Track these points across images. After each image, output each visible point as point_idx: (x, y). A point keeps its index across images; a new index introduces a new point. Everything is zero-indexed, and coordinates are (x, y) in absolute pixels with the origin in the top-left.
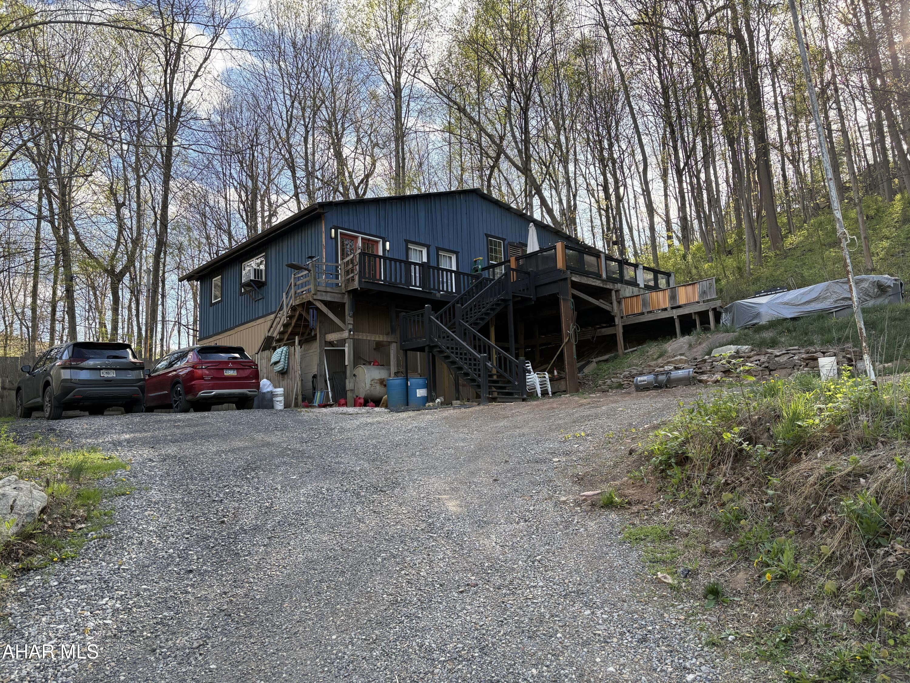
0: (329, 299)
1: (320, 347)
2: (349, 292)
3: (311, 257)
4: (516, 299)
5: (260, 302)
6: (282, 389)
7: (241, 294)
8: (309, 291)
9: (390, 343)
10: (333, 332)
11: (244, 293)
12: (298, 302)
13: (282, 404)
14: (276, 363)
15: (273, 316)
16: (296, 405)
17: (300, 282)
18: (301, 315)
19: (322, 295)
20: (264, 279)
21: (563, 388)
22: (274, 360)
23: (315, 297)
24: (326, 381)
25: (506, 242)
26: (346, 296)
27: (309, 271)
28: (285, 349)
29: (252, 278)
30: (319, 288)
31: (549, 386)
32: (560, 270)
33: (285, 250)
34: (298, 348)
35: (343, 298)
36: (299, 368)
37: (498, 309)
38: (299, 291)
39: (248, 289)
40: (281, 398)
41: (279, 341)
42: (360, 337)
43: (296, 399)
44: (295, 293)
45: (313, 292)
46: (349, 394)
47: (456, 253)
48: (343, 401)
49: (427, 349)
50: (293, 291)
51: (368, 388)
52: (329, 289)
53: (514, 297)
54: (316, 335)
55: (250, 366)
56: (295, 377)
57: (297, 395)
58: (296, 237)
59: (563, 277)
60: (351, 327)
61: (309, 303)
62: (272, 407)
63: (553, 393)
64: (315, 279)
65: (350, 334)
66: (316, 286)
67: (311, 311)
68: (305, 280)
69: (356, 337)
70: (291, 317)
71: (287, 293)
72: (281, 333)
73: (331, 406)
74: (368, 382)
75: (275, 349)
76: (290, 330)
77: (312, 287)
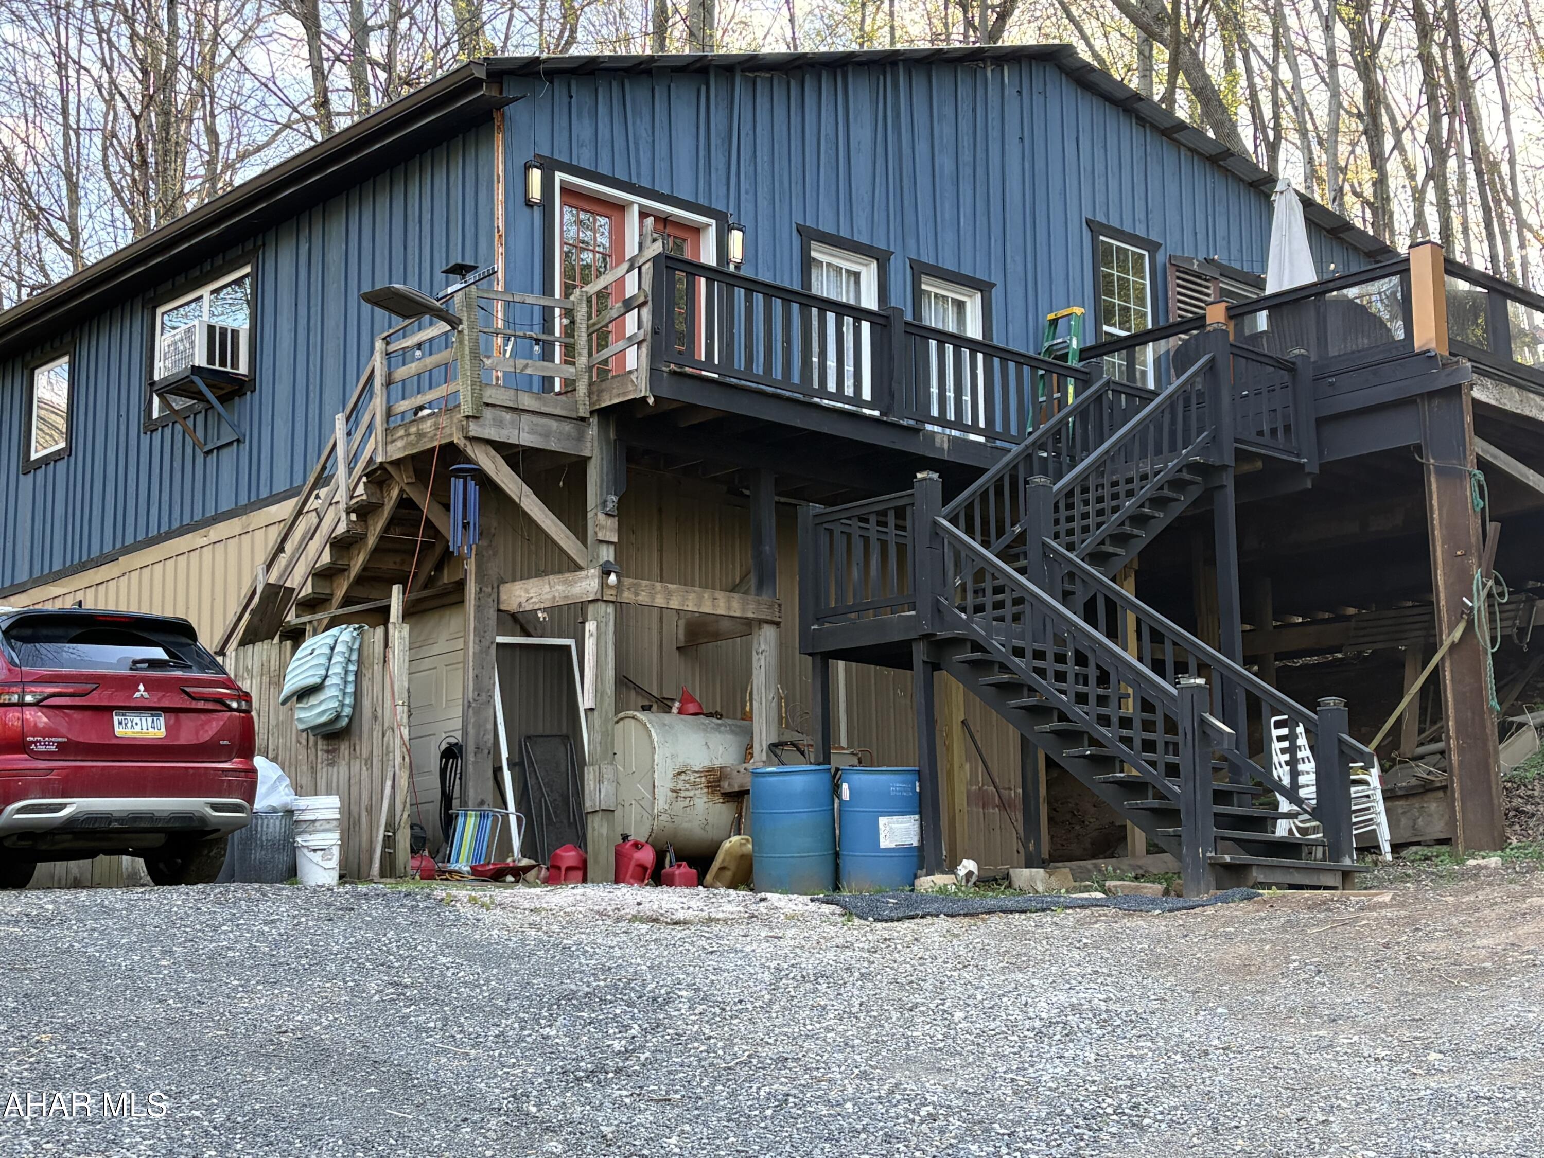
0: (527, 439)
1: (480, 634)
2: (604, 414)
3: (460, 270)
4: (1246, 468)
5: (227, 456)
6: (334, 801)
7: (150, 426)
8: (449, 406)
9: (749, 626)
10: (541, 573)
11: (162, 423)
12: (397, 450)
13: (334, 863)
14: (306, 693)
15: (286, 509)
16: (389, 869)
17: (412, 368)
18: (405, 503)
19: (499, 424)
20: (243, 369)
21: (1437, 829)
22: (295, 679)
23: (475, 430)
24: (498, 770)
25: (1160, 258)
26: (592, 431)
27: (454, 323)
28: (345, 634)
29: (201, 360)
30: (491, 395)
31: (1383, 819)
32: (1427, 357)
33: (335, 255)
34: (399, 633)
35: (581, 438)
36: (401, 713)
37: (1183, 502)
38: (404, 406)
39: (179, 403)
40: (332, 839)
41: (311, 605)
42: (643, 598)
43: (389, 841)
44: (389, 414)
45: (467, 408)
46: (598, 829)
47: (983, 287)
48: (569, 856)
49: (920, 654)
50: (378, 404)
51: (661, 804)
52: (527, 401)
53: (1241, 455)
54: (461, 585)
55: (220, 700)
56: (387, 752)
57: (391, 826)
58: (383, 202)
59: (1442, 383)
60: (607, 554)
61: (450, 452)
62: (291, 874)
63: (1396, 848)
64: (476, 356)
65: (603, 585)
66: (479, 385)
67: (457, 485)
68: (430, 361)
69: (627, 596)
70: (364, 511)
71: (353, 417)
72: (323, 575)
73: (519, 874)
74: (664, 782)
75: (296, 636)
76: (358, 562)
77: (462, 388)
